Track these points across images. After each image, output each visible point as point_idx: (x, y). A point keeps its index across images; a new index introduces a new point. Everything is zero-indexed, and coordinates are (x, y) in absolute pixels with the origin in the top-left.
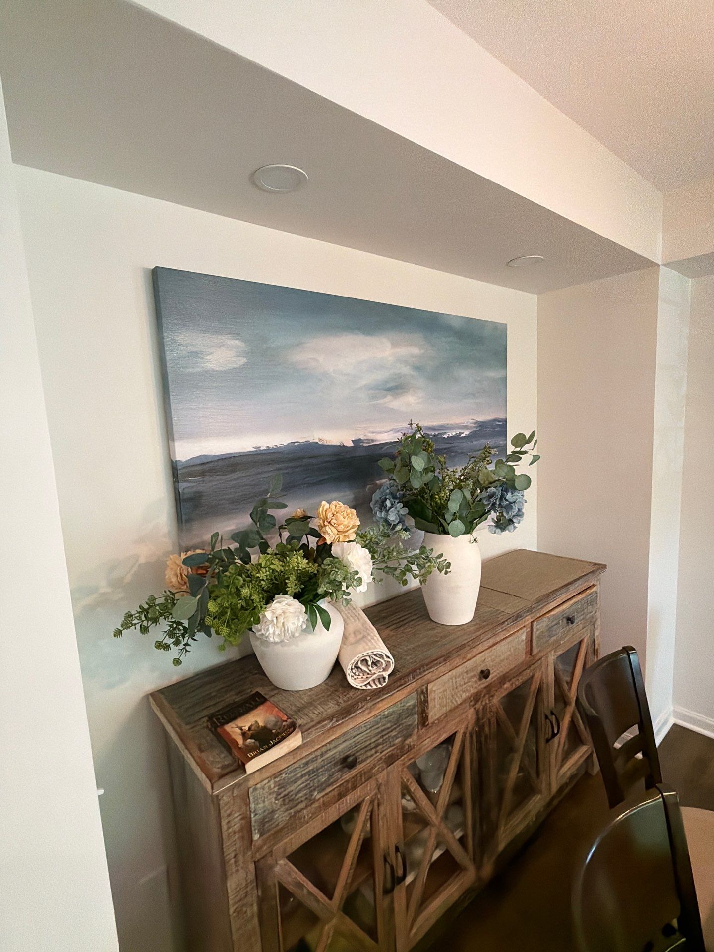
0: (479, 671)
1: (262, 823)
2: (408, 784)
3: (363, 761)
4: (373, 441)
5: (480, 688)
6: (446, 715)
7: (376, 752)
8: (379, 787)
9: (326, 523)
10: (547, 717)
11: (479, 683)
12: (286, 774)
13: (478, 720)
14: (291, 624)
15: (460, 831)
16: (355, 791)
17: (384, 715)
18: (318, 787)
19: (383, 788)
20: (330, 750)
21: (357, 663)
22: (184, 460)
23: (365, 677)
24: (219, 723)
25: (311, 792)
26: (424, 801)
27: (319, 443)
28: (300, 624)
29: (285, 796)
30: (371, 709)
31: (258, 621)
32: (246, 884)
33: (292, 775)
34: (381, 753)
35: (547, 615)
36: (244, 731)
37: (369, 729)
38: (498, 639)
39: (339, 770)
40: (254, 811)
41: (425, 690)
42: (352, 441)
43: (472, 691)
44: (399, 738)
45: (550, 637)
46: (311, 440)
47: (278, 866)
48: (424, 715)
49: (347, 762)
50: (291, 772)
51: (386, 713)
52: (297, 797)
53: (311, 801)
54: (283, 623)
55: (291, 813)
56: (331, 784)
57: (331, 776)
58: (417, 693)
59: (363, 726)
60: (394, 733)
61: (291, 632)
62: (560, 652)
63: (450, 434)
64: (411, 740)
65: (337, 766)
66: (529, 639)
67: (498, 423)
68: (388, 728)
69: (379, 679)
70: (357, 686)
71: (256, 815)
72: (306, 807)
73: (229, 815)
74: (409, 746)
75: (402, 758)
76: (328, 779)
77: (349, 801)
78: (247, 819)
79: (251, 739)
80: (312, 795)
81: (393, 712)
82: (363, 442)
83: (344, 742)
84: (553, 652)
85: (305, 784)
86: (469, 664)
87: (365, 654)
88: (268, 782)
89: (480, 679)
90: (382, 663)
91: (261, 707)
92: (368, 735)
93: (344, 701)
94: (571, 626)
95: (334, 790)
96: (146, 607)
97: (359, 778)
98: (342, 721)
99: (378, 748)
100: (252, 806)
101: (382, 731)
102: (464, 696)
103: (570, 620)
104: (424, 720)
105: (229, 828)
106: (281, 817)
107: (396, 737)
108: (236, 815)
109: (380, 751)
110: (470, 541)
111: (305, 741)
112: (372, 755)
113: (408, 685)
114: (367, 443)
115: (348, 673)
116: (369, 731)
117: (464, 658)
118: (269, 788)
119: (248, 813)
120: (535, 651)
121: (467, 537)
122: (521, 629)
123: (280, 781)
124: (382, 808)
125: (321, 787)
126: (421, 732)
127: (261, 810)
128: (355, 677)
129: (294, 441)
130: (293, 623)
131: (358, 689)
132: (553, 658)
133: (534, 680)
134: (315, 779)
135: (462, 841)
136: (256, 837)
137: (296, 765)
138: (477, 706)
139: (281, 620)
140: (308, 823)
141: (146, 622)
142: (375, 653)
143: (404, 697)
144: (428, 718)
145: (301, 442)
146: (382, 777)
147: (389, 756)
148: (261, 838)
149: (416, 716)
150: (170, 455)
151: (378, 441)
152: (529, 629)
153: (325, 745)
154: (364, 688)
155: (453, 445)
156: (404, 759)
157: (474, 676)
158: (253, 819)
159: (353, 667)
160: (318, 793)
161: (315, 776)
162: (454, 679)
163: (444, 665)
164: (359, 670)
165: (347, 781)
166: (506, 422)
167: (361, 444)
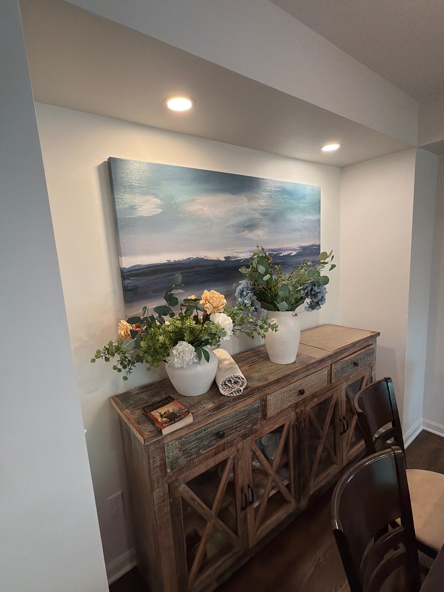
0: (299, 390)
1: (172, 463)
2: (255, 451)
3: (228, 436)
4: (236, 257)
5: (299, 400)
6: (278, 414)
7: (236, 431)
8: (238, 450)
9: (207, 302)
10: (340, 420)
11: (298, 397)
12: (185, 438)
13: (297, 418)
14: (187, 358)
15: (287, 481)
16: (224, 451)
17: (241, 411)
18: (202, 447)
19: (240, 452)
20: (209, 428)
21: (226, 381)
22: (127, 267)
23: (230, 390)
24: (149, 410)
25: (199, 449)
26: (265, 462)
27: (205, 258)
28: (192, 358)
29: (184, 450)
30: (233, 406)
31: (168, 355)
32: (164, 495)
33: (188, 439)
34: (239, 432)
35: (341, 361)
36: (161, 414)
37: (232, 418)
38: (310, 372)
39: (215, 439)
40: (168, 457)
41: (265, 399)
42: (224, 257)
43: (294, 402)
44: (249, 424)
45: (343, 373)
46: (200, 257)
47: (181, 488)
48: (265, 413)
49: (220, 435)
50: (188, 438)
51: (242, 410)
52: (191, 452)
53: (198, 454)
54: (183, 356)
55: (188, 460)
56: (210, 447)
57: (210, 442)
58: (260, 400)
59: (229, 416)
60: (246, 422)
61: (187, 362)
62: (349, 383)
63: (284, 254)
64: (257, 426)
65: (213, 437)
66: (330, 374)
67: (315, 247)
68: (243, 419)
69: (238, 391)
70: (225, 394)
71: (168, 459)
72: (196, 457)
73: (154, 458)
74: (256, 429)
75: (252, 436)
76: (208, 444)
77: (221, 457)
78: (163, 460)
79: (165, 418)
80: (199, 452)
81: (246, 410)
82: (231, 258)
83: (217, 424)
84: (345, 383)
85: (195, 445)
86: (291, 386)
87: (230, 376)
88: (175, 442)
89: (299, 395)
90: (240, 382)
91: (171, 403)
92: (231, 421)
93: (217, 402)
94: (356, 367)
95: (212, 450)
96: (108, 347)
97: (226, 445)
98: (216, 412)
99: (238, 429)
100: (166, 453)
101: (240, 420)
102: (289, 404)
103: (356, 364)
104: (264, 416)
105: (154, 464)
106: (182, 461)
107: (248, 424)
108: (157, 458)
109: (238, 431)
110: (293, 316)
111: (195, 421)
112: (234, 433)
113: (255, 395)
114: (233, 259)
115: (220, 386)
116: (232, 419)
117: (289, 382)
118: (176, 445)
119: (164, 457)
120: (333, 381)
121: (291, 313)
122: (325, 367)
123: (181, 442)
124: (240, 463)
125: (205, 447)
126: (263, 423)
127: (171, 456)
128: (224, 390)
129: (191, 257)
130: (188, 357)
131: (225, 396)
132: (345, 386)
133: (333, 398)
134: (201, 443)
135: (288, 486)
136: (169, 471)
137: (190, 434)
138: (297, 410)
139: (181, 355)
140: (197, 466)
141: (108, 355)
142: (235, 376)
143: (252, 402)
144: (267, 415)
145: (194, 258)
146: (240, 445)
147: (244, 434)
148: (172, 472)
149: (260, 413)
150: (119, 265)
151: (240, 257)
152: (329, 368)
153: (207, 425)
154: (229, 395)
155: (286, 260)
156: (252, 437)
157: (295, 393)
158: (167, 461)
159: (223, 384)
160: (203, 451)
161: (201, 441)
162: (282, 393)
163: (277, 385)
164: (227, 386)
165: (220, 446)
166: (320, 246)
167: (230, 259)
